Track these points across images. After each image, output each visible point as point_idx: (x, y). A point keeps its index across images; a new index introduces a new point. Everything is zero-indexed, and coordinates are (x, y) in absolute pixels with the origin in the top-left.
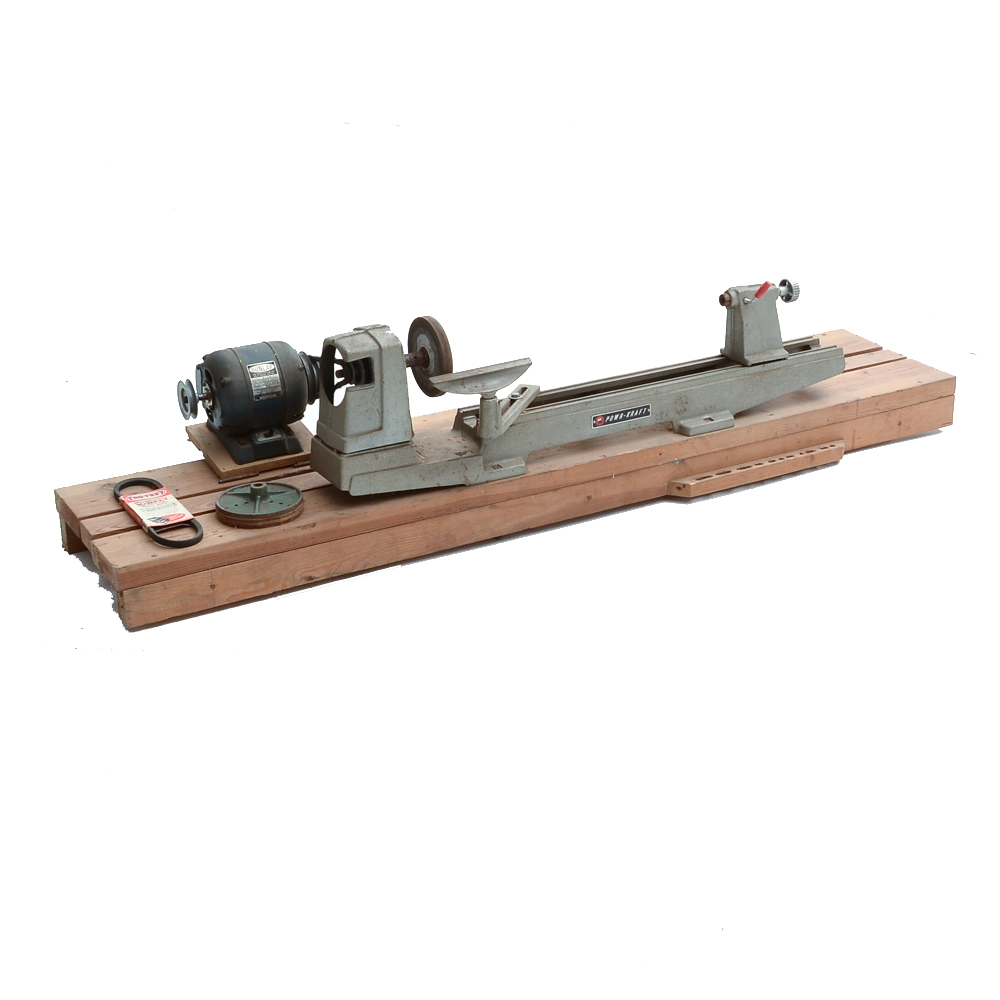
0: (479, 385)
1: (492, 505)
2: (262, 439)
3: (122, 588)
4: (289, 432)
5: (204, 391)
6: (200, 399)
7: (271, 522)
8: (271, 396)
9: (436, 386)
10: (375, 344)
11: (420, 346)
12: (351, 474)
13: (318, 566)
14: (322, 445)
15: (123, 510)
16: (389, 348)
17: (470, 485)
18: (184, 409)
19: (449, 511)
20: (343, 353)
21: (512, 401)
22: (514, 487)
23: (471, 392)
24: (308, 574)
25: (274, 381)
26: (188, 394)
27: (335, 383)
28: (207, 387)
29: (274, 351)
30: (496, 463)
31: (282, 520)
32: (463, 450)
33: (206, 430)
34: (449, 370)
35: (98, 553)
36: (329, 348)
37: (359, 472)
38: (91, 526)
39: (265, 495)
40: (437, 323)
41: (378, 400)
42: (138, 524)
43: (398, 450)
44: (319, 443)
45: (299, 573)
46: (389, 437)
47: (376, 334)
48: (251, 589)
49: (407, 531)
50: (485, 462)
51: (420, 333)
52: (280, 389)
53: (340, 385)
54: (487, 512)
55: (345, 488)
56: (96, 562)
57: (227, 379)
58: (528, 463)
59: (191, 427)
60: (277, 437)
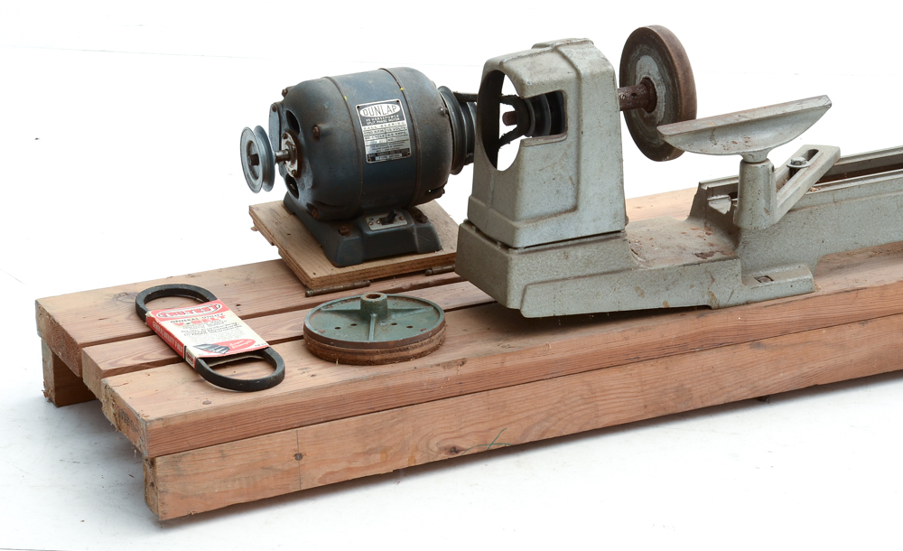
0: (740, 140)
1: (755, 342)
2: (376, 227)
3: (154, 452)
4: (420, 217)
5: (284, 147)
6: (279, 160)
7: (394, 355)
8: (394, 157)
9: (669, 141)
10: (571, 70)
11: (641, 75)
12: (524, 282)
13: (467, 430)
14: (477, 235)
15: (152, 332)
16: (593, 76)
17: (719, 308)
18: (251, 175)
19: (683, 348)
20: (518, 83)
21: (792, 171)
22: (793, 314)
23: (726, 152)
24: (450, 443)
25: (399, 133)
26: (260, 149)
27: (501, 135)
28: (290, 139)
29: (401, 84)
30: (763, 273)
31: (412, 352)
32: (707, 249)
33: (284, 213)
34: (690, 114)
35: (114, 398)
36: (493, 77)
37: (537, 279)
38: (102, 357)
39: (384, 314)
40: (671, 37)
41: (571, 163)
42: (177, 355)
43: (603, 245)
44: (472, 232)
45: (435, 441)
46: (586, 224)
47: (572, 53)
48: (360, 463)
49: (611, 379)
50: (745, 271)
51: (642, 54)
52: (407, 145)
53: (508, 138)
54: (745, 353)
55: (513, 304)
56: (109, 412)
57: (324, 127)
58: (817, 275)
59: (257, 207)
60: (400, 224)
